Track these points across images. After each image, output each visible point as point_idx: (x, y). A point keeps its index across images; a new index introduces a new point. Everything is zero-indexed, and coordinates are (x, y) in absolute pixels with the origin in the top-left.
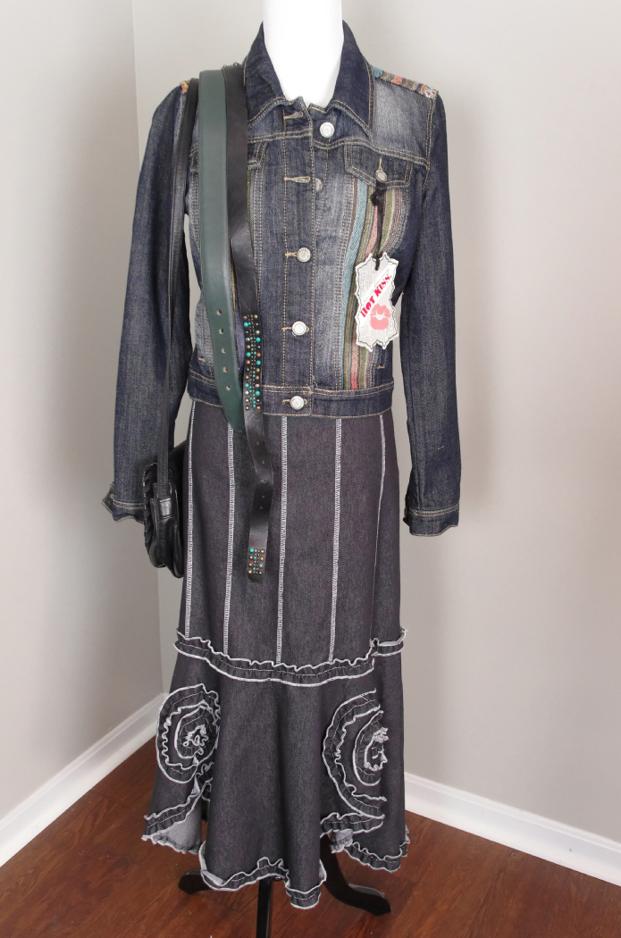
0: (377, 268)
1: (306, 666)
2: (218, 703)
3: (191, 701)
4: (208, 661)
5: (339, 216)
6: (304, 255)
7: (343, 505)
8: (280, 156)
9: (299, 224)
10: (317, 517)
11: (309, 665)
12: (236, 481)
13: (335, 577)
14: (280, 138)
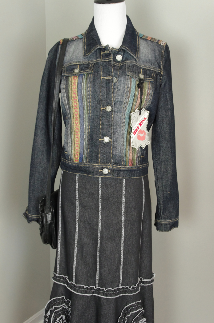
0: (140, 114)
1: (109, 288)
2: (71, 305)
3: (59, 304)
4: (66, 286)
5: (123, 93)
6: (109, 109)
7: (126, 217)
8: (99, 69)
9: (107, 96)
10: (114, 222)
11: (111, 288)
12: (79, 205)
13: (122, 249)
14: (99, 61)
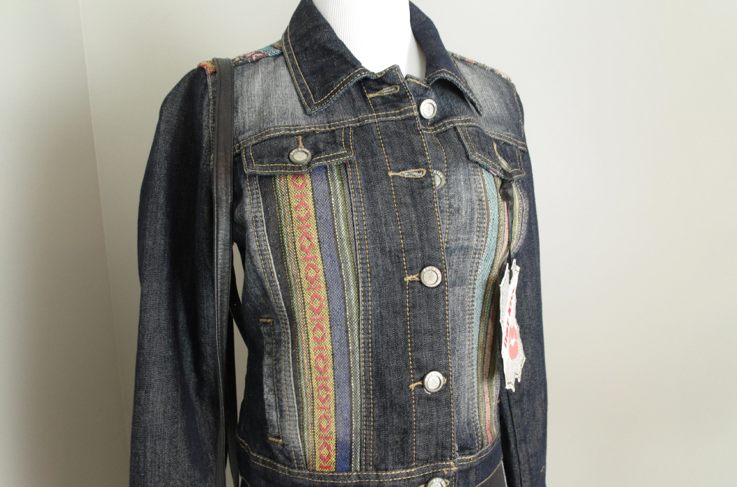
5: (472, 219)
6: (431, 277)
8: (374, 144)
9: (421, 235)
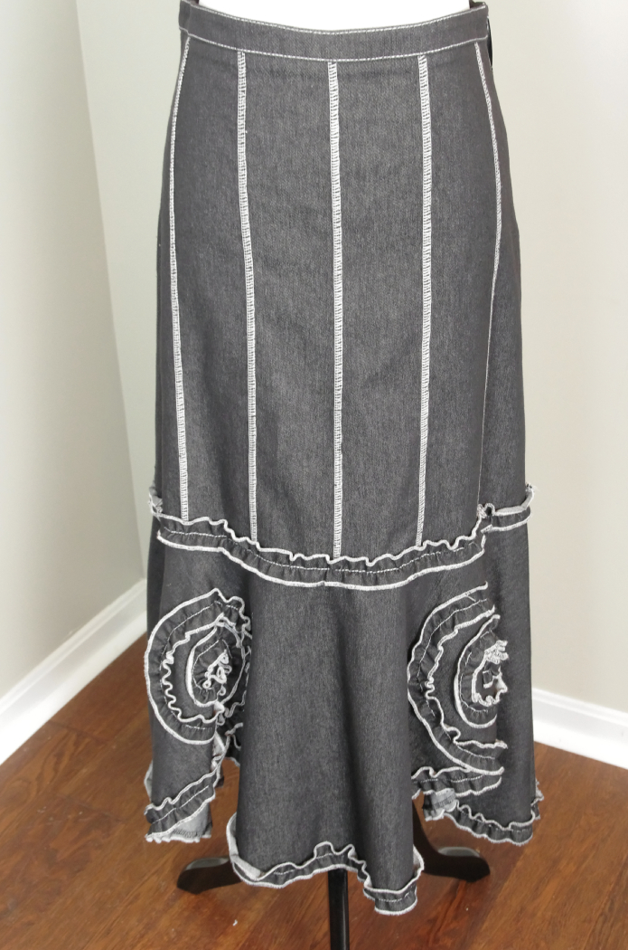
1: (384, 556)
2: (245, 614)
4: (226, 553)
7: (436, 292)
10: (394, 315)
11: (388, 555)
12: (255, 260)
13: (425, 410)
